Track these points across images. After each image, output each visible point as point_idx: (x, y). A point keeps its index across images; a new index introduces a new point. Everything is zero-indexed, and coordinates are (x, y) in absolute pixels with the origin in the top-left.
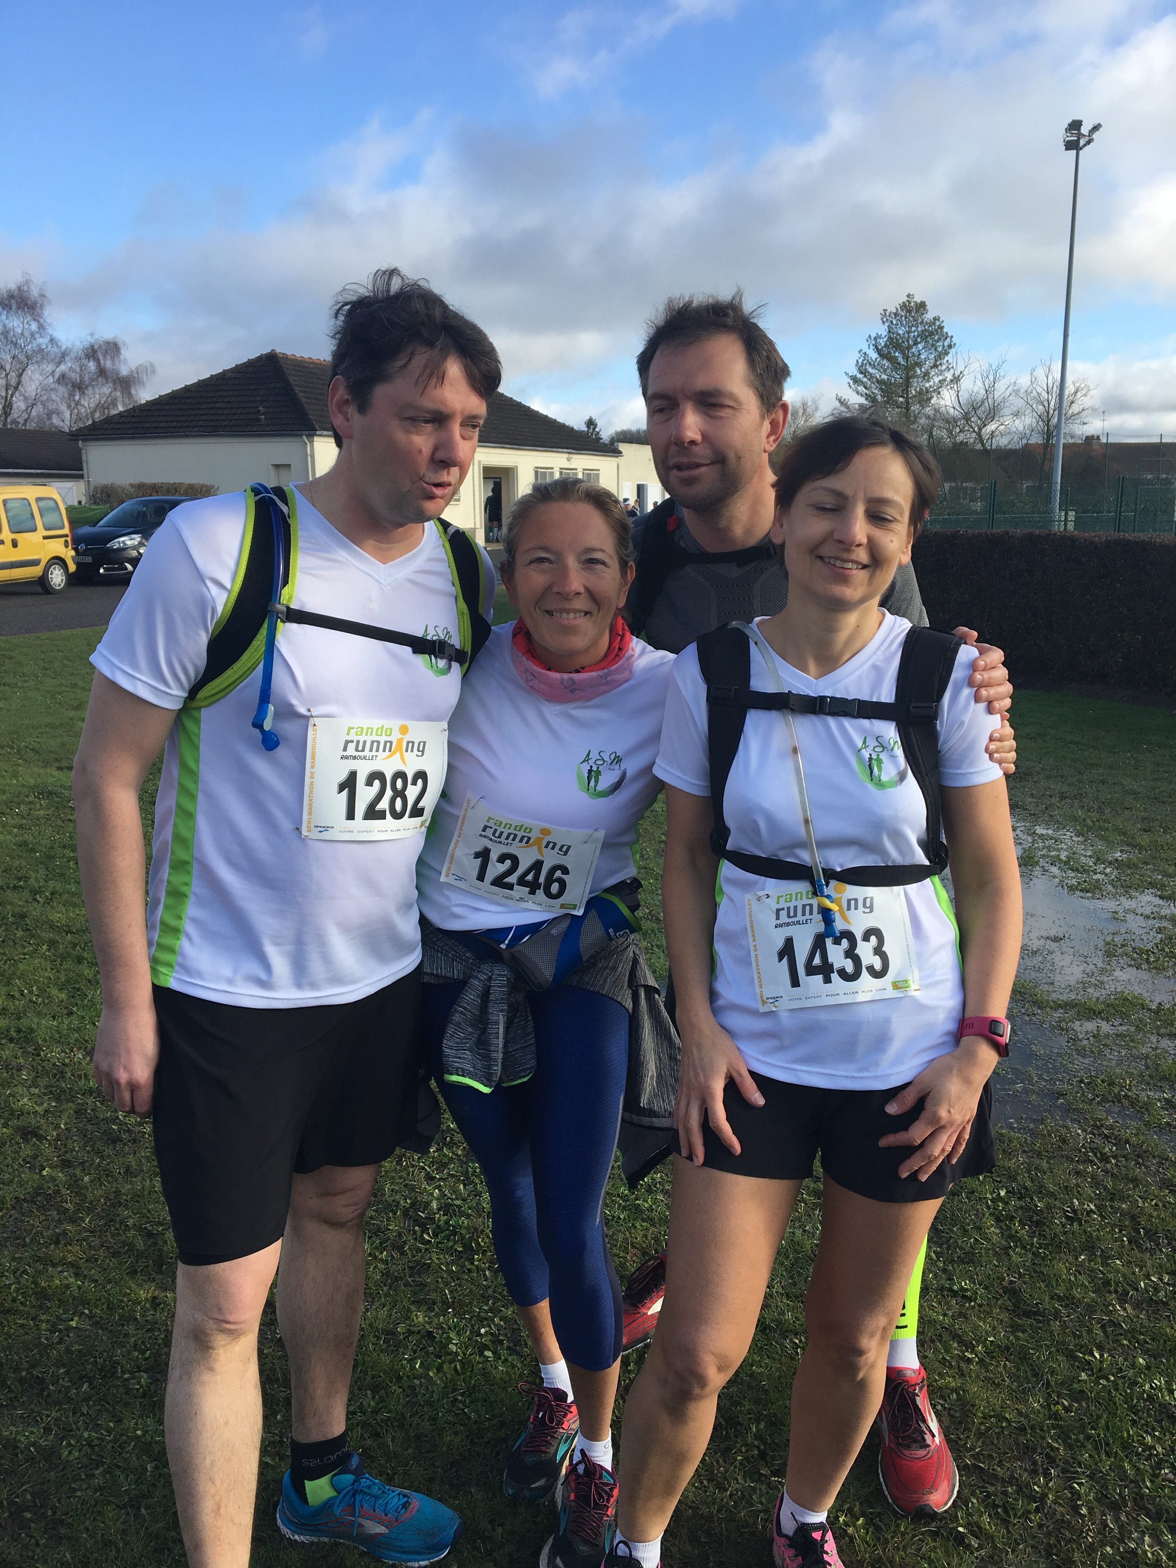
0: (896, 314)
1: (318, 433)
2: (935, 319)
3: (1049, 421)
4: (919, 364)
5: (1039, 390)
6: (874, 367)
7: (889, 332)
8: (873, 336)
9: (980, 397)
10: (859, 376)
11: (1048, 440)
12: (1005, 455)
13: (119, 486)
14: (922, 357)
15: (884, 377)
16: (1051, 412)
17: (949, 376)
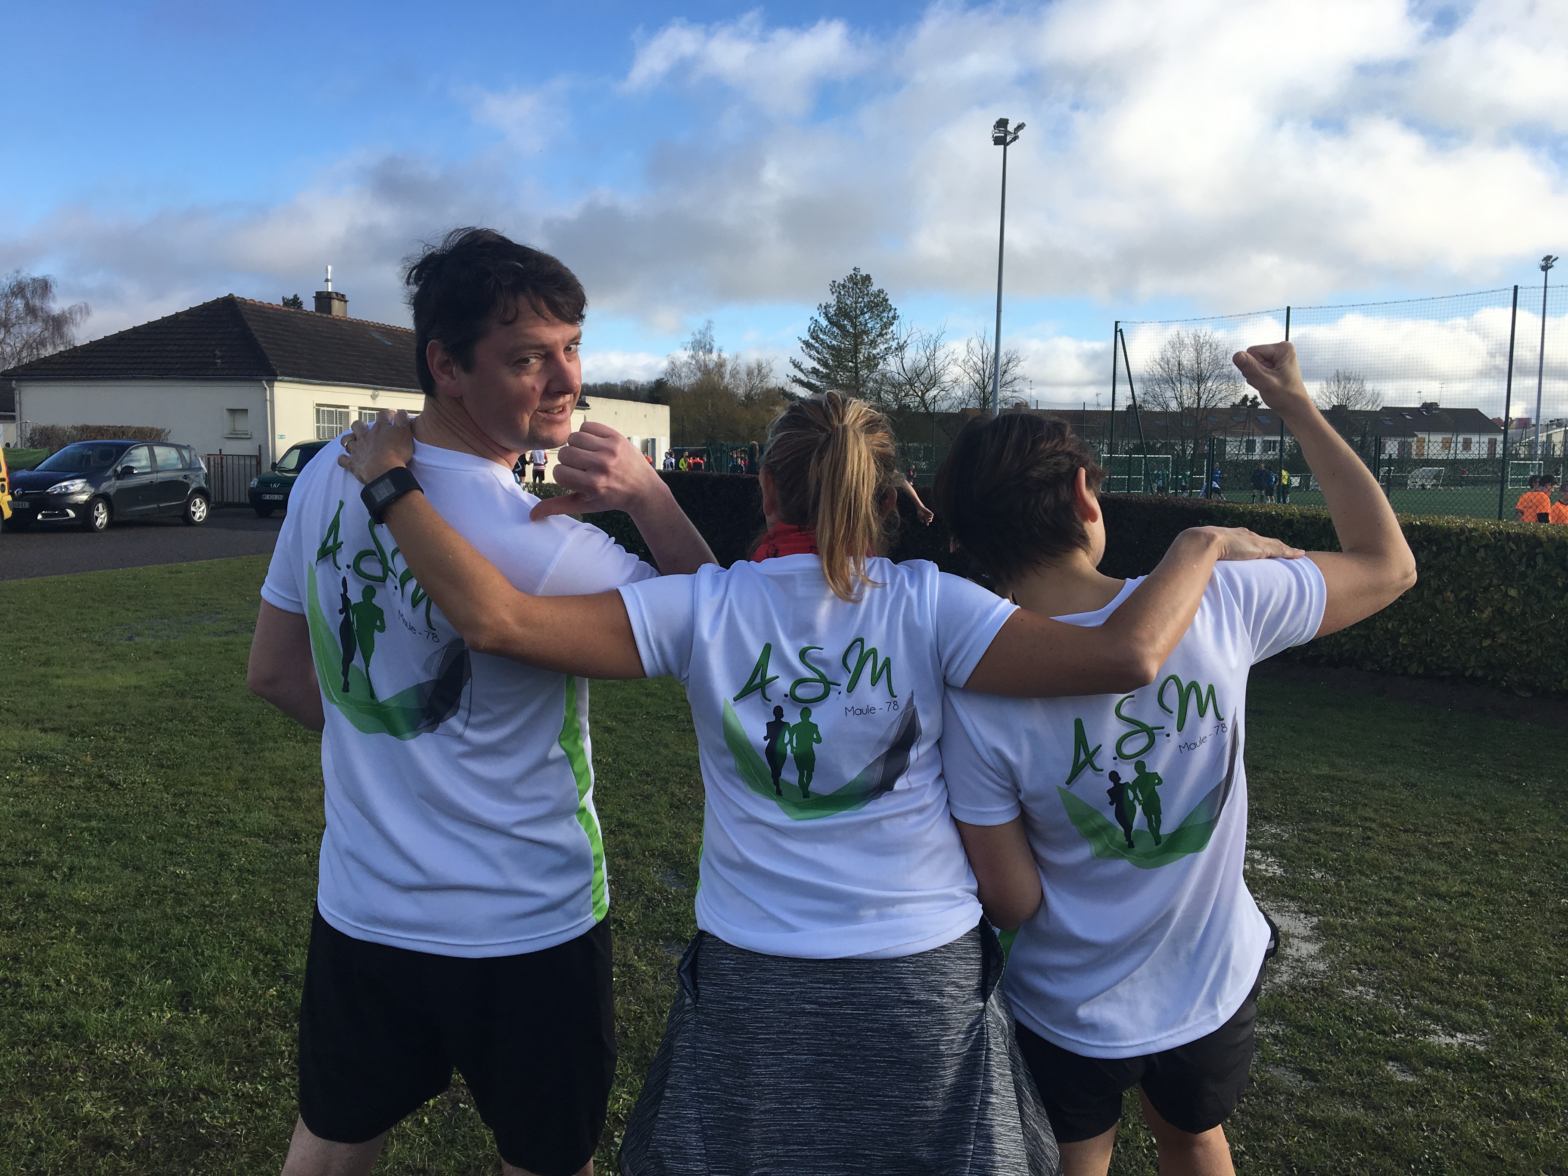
0: (844, 286)
1: (279, 378)
2: (879, 291)
3: (985, 387)
4: (867, 333)
5: (975, 359)
6: (825, 333)
7: (838, 302)
8: (824, 305)
9: (922, 365)
10: (812, 341)
11: (984, 405)
12: (946, 418)
13: (61, 429)
14: (869, 325)
15: (834, 342)
16: (987, 380)
17: (894, 344)
